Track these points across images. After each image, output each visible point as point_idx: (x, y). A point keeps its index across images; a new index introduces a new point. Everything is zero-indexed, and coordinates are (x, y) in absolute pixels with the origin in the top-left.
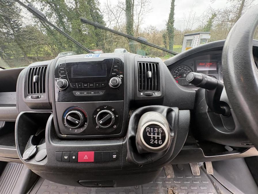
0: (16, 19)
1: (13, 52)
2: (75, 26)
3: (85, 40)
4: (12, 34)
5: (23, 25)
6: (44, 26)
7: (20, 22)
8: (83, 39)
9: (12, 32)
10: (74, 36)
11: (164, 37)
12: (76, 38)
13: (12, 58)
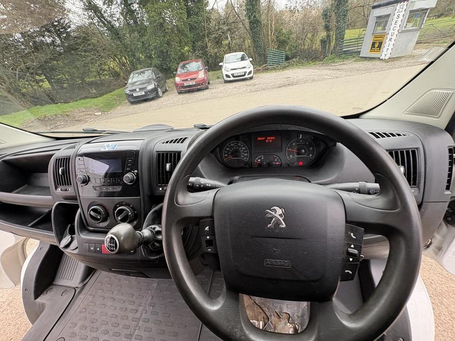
0: (61, 17)
1: (65, 76)
2: (153, 17)
3: (171, 42)
4: (60, 45)
5: (72, 26)
6: (103, 23)
7: (67, 21)
8: (167, 41)
9: (58, 41)
10: (152, 37)
11: (325, 15)
12: (157, 41)
13: (65, 85)
